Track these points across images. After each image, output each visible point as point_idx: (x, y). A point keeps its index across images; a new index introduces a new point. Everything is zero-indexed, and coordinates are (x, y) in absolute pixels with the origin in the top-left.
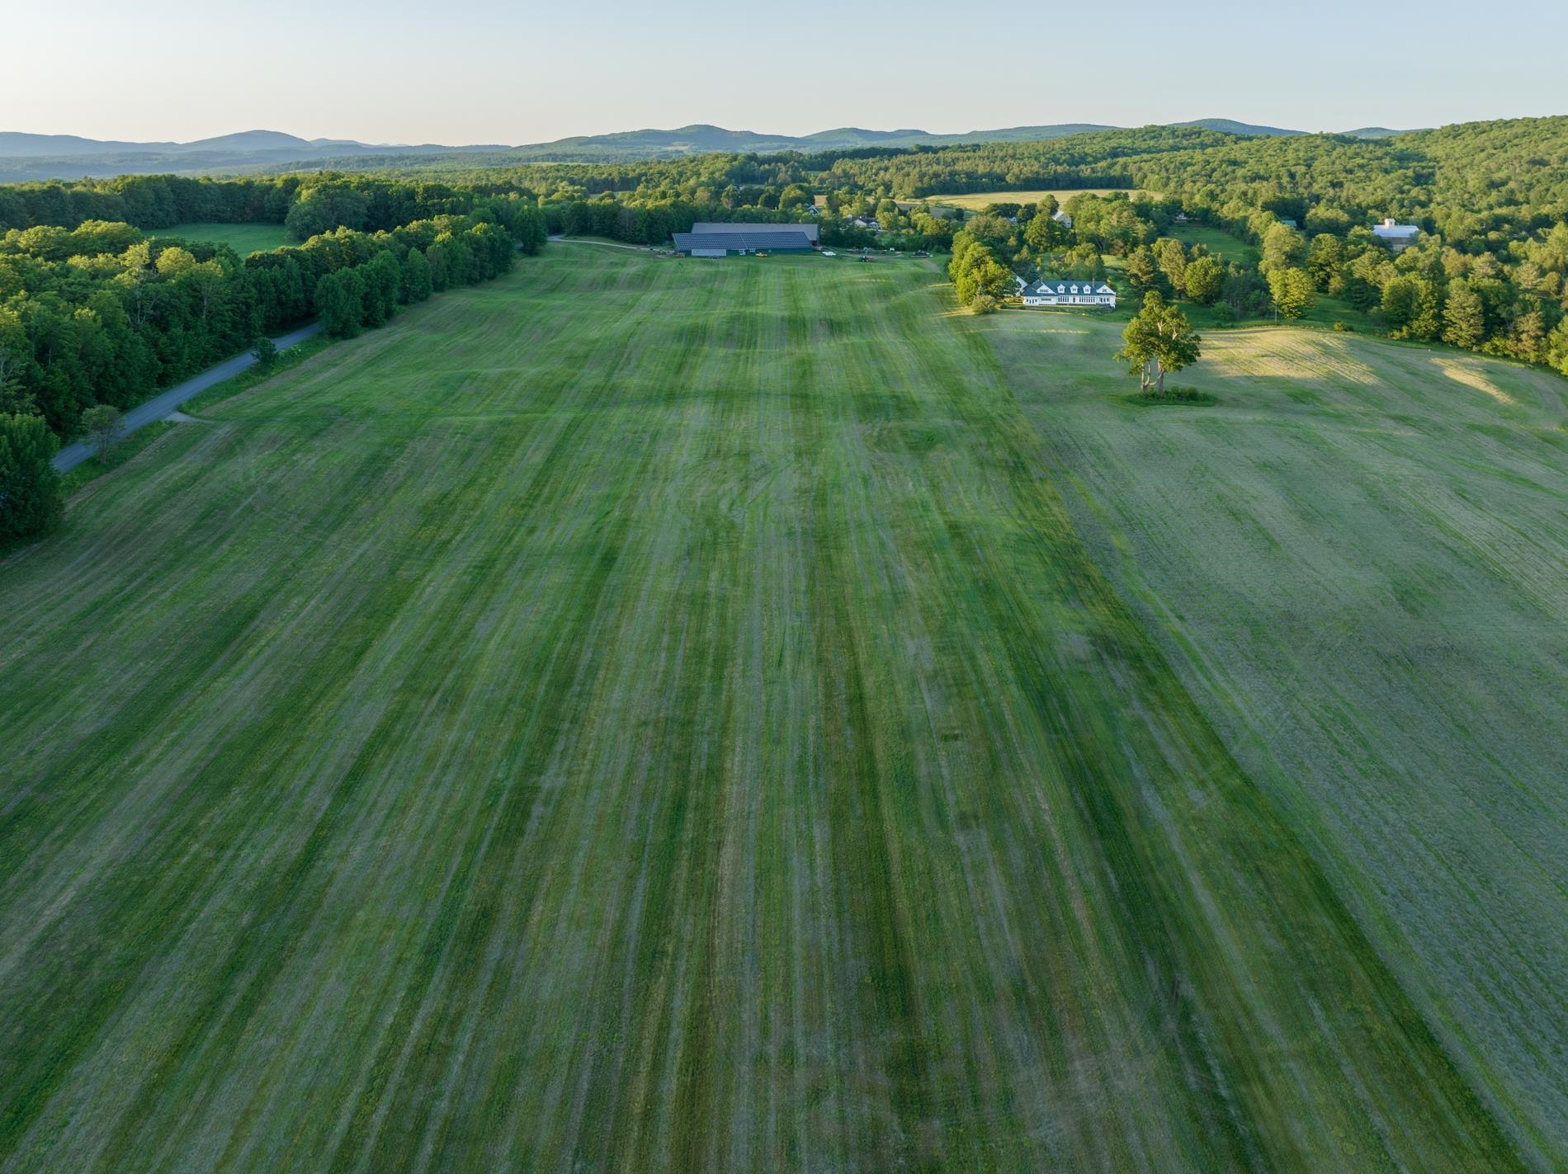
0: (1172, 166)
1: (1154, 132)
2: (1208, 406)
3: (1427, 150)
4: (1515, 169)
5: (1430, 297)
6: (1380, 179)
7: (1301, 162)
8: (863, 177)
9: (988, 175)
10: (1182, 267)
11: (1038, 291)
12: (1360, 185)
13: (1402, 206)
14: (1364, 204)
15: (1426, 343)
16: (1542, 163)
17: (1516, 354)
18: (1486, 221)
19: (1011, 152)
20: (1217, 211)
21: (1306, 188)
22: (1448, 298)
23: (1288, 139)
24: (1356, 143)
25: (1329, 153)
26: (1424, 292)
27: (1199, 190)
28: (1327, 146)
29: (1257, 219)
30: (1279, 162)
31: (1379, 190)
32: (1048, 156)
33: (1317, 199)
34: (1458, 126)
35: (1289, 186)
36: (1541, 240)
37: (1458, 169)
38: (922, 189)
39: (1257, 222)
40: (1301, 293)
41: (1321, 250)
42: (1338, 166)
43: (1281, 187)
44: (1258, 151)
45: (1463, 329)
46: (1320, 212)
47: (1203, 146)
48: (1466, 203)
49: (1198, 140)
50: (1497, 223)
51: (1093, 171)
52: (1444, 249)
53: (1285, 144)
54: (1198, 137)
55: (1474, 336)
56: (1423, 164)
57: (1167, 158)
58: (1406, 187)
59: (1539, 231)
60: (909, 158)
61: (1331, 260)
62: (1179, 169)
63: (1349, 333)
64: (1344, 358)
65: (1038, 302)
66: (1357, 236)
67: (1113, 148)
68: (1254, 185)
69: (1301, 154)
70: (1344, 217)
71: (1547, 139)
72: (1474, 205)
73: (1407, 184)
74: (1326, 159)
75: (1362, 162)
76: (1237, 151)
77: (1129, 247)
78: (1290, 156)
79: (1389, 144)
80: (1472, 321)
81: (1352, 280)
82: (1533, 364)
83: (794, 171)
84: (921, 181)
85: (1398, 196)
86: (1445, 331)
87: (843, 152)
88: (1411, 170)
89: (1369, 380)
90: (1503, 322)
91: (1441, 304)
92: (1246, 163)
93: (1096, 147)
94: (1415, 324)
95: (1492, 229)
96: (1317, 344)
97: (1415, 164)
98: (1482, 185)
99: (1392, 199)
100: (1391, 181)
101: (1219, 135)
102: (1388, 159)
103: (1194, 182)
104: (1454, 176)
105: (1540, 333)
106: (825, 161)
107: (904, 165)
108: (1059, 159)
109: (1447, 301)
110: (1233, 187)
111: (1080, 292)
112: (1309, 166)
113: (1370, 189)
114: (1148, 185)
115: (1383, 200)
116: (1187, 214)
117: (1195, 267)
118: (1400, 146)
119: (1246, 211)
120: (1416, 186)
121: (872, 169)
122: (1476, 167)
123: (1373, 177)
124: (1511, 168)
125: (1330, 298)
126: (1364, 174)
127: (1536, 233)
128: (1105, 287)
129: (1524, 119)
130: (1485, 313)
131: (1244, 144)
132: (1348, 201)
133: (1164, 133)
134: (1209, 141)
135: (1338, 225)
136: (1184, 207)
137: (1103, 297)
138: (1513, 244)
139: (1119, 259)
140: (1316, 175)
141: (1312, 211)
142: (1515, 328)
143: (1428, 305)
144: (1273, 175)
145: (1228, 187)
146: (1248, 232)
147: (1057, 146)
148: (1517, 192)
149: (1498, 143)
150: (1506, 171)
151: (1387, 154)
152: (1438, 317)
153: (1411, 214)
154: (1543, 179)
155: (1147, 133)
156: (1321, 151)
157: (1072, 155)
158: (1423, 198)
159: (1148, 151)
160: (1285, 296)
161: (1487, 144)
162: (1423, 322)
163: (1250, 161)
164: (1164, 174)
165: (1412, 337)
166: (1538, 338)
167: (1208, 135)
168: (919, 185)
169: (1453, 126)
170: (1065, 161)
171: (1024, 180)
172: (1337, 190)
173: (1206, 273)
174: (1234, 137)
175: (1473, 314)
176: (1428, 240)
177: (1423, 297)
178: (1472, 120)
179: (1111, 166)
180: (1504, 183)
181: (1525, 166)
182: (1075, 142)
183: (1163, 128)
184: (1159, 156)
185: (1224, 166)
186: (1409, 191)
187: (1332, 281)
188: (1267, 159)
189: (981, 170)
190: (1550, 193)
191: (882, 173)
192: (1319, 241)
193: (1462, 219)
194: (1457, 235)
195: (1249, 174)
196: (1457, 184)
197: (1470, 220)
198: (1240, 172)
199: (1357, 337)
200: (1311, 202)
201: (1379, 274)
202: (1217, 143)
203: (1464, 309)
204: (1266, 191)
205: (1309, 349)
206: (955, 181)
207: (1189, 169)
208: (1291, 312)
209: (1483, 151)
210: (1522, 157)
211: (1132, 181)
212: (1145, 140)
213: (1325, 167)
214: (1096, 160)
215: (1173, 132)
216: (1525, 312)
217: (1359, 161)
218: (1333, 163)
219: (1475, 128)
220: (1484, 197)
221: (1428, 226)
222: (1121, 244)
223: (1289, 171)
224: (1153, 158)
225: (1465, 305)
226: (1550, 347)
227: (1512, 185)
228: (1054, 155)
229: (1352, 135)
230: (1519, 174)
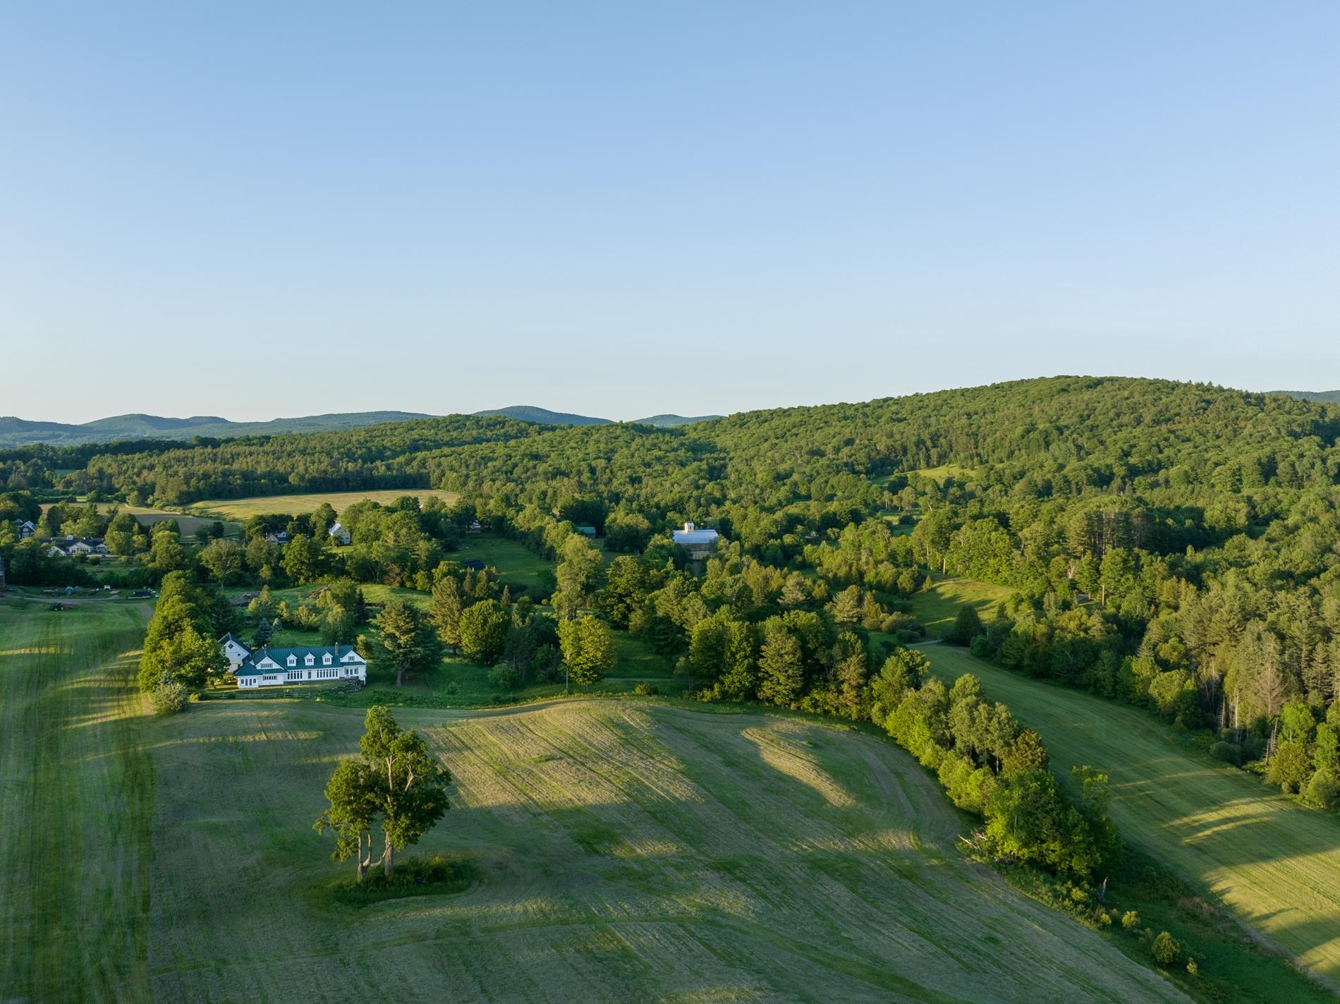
0: (473, 461)
1: (457, 422)
2: (460, 889)
3: (717, 439)
4: (797, 460)
5: (745, 644)
6: (677, 473)
7: (602, 455)
8: (122, 477)
9: (268, 475)
10: (457, 614)
11: (259, 667)
12: (658, 480)
13: (699, 505)
14: (662, 504)
15: (740, 704)
16: (820, 453)
17: (837, 709)
18: (781, 522)
19: (301, 446)
20: (512, 519)
21: (606, 485)
22: (764, 643)
23: (591, 427)
24: (653, 432)
25: (628, 444)
26: (738, 638)
27: (498, 490)
28: (626, 437)
29: (554, 530)
30: (580, 456)
31: (676, 485)
32: (342, 450)
33: (616, 498)
34: (743, 414)
35: (589, 483)
36: (834, 542)
37: (747, 460)
38: (188, 493)
39: (553, 533)
40: (598, 649)
41: (621, 576)
42: (637, 460)
43: (581, 485)
44: (560, 443)
45: (779, 684)
46: (620, 517)
47: (507, 437)
48: (757, 499)
49: (502, 431)
50: (791, 523)
51: (389, 468)
52: (744, 559)
53: (587, 434)
54: (503, 428)
55: (793, 691)
56: (715, 455)
57: (468, 453)
58: (701, 482)
59: (829, 531)
60: (180, 453)
61: (631, 589)
62: (480, 464)
63: (654, 697)
64: (650, 748)
65: (258, 682)
66: (658, 547)
67: (414, 440)
68: (554, 483)
69: (602, 446)
70: (644, 524)
71: (821, 428)
72: (764, 500)
73: (702, 478)
74: (625, 451)
75: (659, 453)
76: (539, 443)
77: (406, 573)
78: (591, 448)
79: (683, 434)
80: (790, 672)
81: (656, 618)
82: (855, 722)
83: (35, 471)
84: (187, 483)
85: (695, 493)
86: (760, 686)
87: (107, 446)
88: (705, 462)
89: (681, 790)
90: (822, 670)
91: (757, 653)
92: (548, 456)
93: (396, 440)
94: (728, 680)
95: (786, 531)
96: (617, 725)
97: (708, 455)
98: (770, 478)
99: (690, 497)
100: (687, 476)
101: (523, 425)
102: (683, 450)
103: (493, 481)
104: (743, 467)
105: (861, 681)
106: (80, 458)
107: (173, 462)
108: (354, 454)
109: (763, 647)
110: (533, 486)
111: (318, 663)
112: (609, 459)
113: (668, 484)
114: (446, 484)
115: (681, 499)
116: (481, 523)
117: (472, 615)
118: (693, 435)
119: (542, 520)
120: (710, 480)
121: (133, 467)
122: (762, 459)
123: (670, 470)
124: (793, 459)
125: (630, 637)
126: (661, 468)
127: (826, 534)
128: (352, 654)
129: (799, 407)
130: (803, 660)
131: (547, 435)
132: (646, 500)
133: (468, 423)
134: (512, 431)
135: (637, 531)
136: (478, 515)
137: (349, 668)
138: (808, 548)
139: (393, 591)
140: (615, 470)
141: (612, 516)
142: (835, 675)
143: (742, 653)
144: (574, 470)
145: (528, 486)
146: (544, 544)
147: (354, 438)
148: (800, 485)
149: (779, 433)
150: (789, 462)
151: (682, 445)
152: (754, 668)
153: (707, 514)
154: (821, 471)
155: (451, 423)
156: (621, 442)
157: (369, 449)
158: (718, 494)
159: (450, 444)
160: (579, 654)
161: (770, 433)
162: (736, 677)
163: (552, 454)
164: (464, 471)
165: (725, 697)
166: (859, 687)
167: (512, 425)
168: (184, 488)
169: (739, 415)
170: (360, 457)
171: (309, 481)
172: (636, 486)
173: (485, 621)
174: (537, 427)
175: (791, 663)
176: (728, 548)
177: (736, 644)
178: (755, 409)
179: (408, 463)
180: (788, 475)
181: (806, 457)
182: (374, 434)
183: (468, 417)
184: (459, 449)
185: (526, 460)
186: (704, 486)
187: (632, 616)
188: (569, 452)
189: (261, 469)
190: (829, 485)
191: (145, 472)
192: (618, 565)
193: (757, 521)
194: (756, 539)
195: (550, 469)
196: (747, 476)
197: (766, 521)
198: (542, 468)
199: (663, 705)
200: (611, 502)
201: (685, 609)
202: (522, 433)
203: (781, 656)
204: (567, 492)
205: (604, 738)
206: (229, 483)
207: (490, 464)
208: (585, 676)
209: (766, 440)
210: (802, 448)
211: (429, 481)
212: (448, 431)
213: (625, 461)
214: (395, 455)
215: (478, 422)
216: (846, 655)
217: (657, 453)
218: (632, 456)
219: (758, 417)
220: (774, 493)
221: (725, 528)
222: (397, 570)
223: (590, 465)
224: (454, 452)
225: (783, 652)
226: (872, 698)
227: (795, 477)
228: (349, 449)
229: (649, 424)
230: (800, 465)
